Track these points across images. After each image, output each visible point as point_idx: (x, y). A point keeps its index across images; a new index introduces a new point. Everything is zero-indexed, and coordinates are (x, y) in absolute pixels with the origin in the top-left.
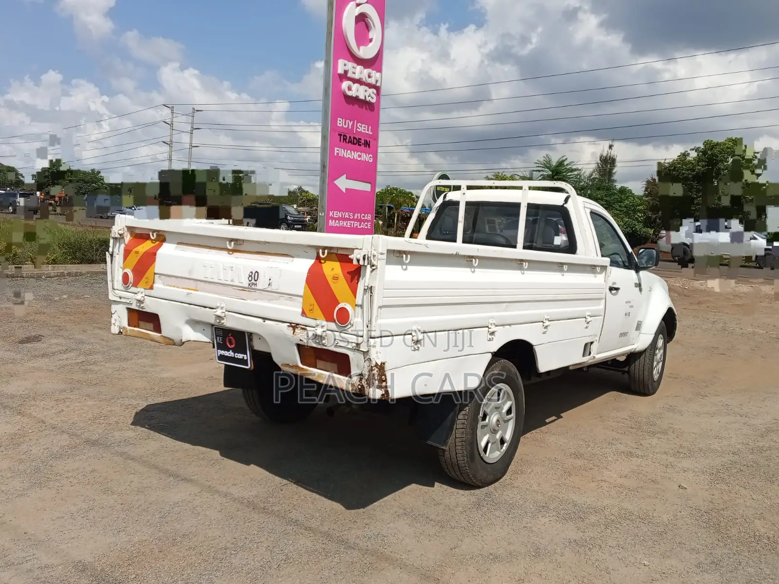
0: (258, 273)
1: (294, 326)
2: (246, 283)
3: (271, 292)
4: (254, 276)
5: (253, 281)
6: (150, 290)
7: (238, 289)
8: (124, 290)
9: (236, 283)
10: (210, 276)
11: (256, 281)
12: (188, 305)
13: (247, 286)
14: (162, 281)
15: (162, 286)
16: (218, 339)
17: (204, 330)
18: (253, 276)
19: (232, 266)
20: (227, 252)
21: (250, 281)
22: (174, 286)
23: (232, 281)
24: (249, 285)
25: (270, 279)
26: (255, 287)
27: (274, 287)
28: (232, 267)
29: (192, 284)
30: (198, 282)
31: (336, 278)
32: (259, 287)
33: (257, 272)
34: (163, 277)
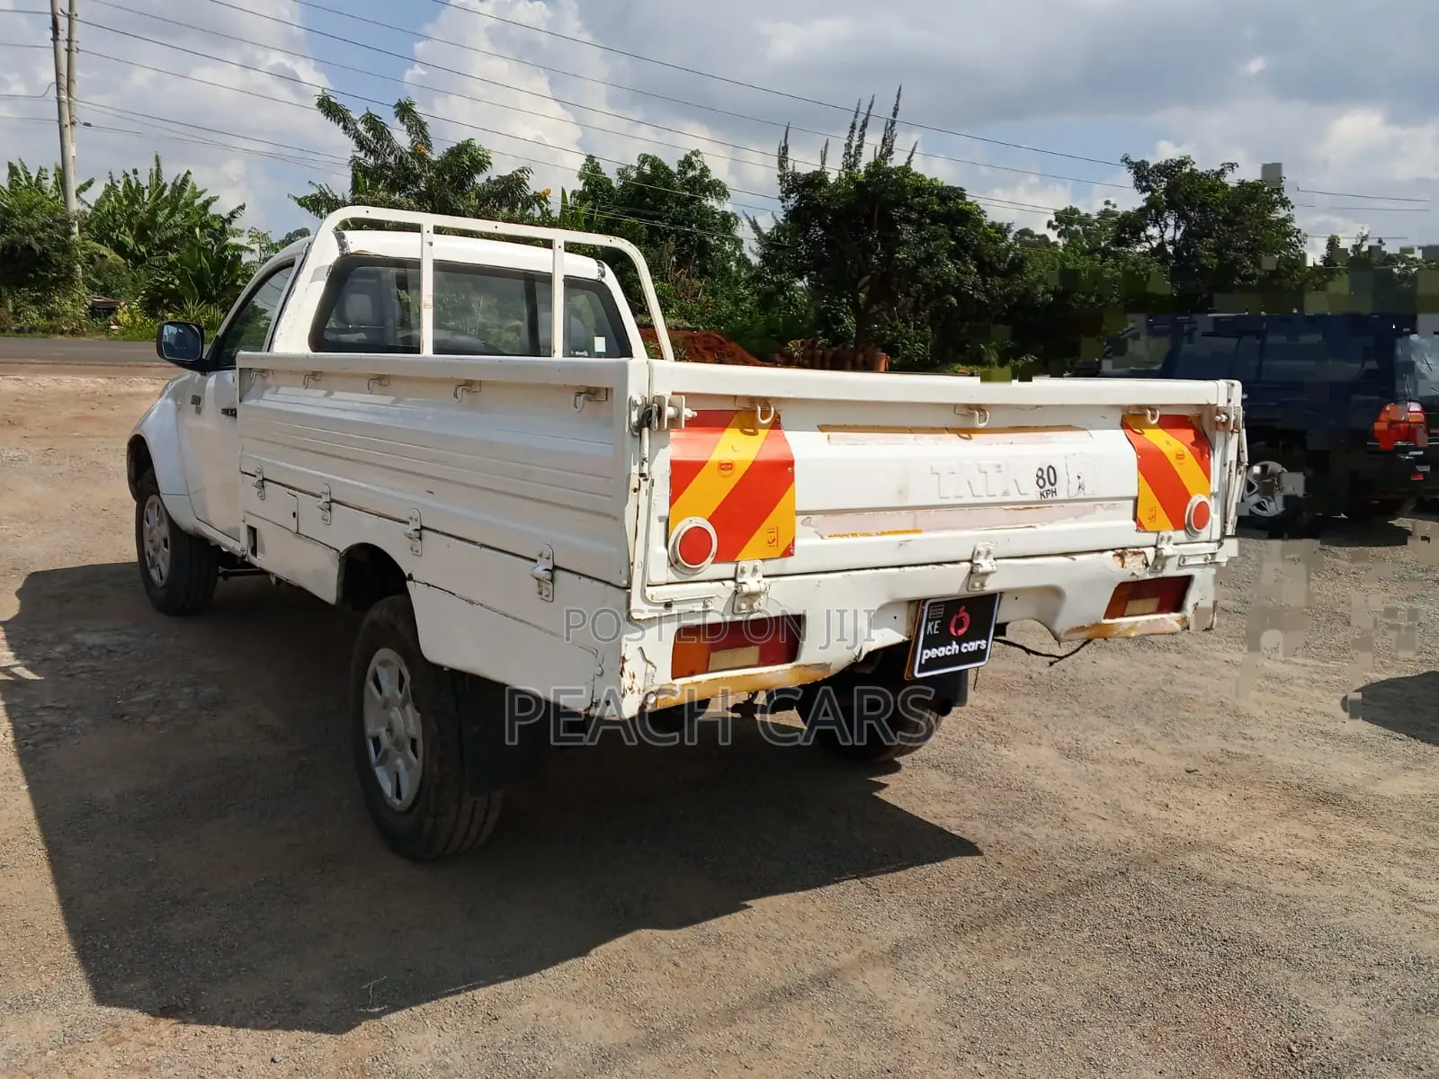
0: (1053, 468)
1: (1121, 553)
2: (1033, 493)
3: (1085, 502)
4: (1047, 477)
5: (1048, 486)
6: (782, 559)
7: (1014, 509)
8: (674, 578)
9: (1015, 497)
10: (953, 492)
11: (1052, 485)
12: (897, 570)
13: (1037, 497)
14: (812, 529)
15: (818, 541)
16: (930, 627)
17: (895, 618)
18: (1045, 476)
19: (998, 462)
20: (955, 436)
21: (1041, 487)
22: (854, 535)
23: (1005, 493)
24: (1042, 495)
25: (1079, 477)
26: (1055, 498)
27: (1088, 492)
28: (999, 466)
29: (904, 520)
30: (918, 512)
31: (1180, 457)
32: (1061, 495)
33: (1050, 466)
34: (814, 518)
